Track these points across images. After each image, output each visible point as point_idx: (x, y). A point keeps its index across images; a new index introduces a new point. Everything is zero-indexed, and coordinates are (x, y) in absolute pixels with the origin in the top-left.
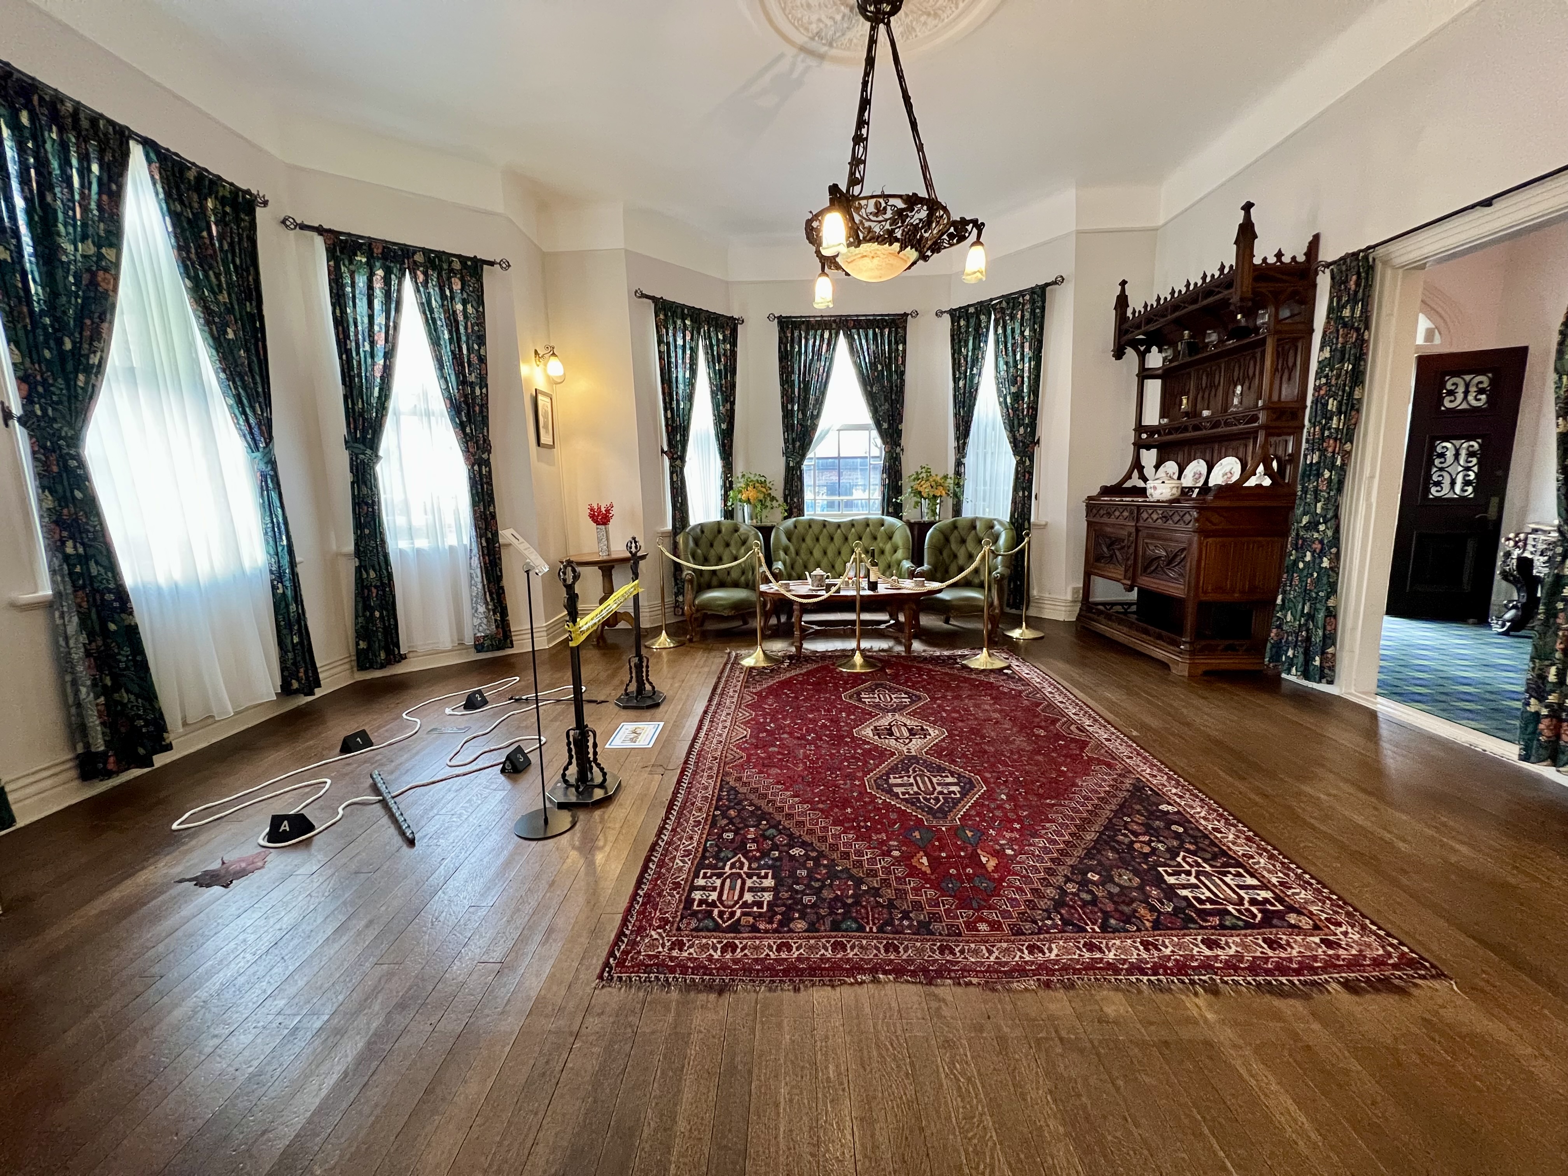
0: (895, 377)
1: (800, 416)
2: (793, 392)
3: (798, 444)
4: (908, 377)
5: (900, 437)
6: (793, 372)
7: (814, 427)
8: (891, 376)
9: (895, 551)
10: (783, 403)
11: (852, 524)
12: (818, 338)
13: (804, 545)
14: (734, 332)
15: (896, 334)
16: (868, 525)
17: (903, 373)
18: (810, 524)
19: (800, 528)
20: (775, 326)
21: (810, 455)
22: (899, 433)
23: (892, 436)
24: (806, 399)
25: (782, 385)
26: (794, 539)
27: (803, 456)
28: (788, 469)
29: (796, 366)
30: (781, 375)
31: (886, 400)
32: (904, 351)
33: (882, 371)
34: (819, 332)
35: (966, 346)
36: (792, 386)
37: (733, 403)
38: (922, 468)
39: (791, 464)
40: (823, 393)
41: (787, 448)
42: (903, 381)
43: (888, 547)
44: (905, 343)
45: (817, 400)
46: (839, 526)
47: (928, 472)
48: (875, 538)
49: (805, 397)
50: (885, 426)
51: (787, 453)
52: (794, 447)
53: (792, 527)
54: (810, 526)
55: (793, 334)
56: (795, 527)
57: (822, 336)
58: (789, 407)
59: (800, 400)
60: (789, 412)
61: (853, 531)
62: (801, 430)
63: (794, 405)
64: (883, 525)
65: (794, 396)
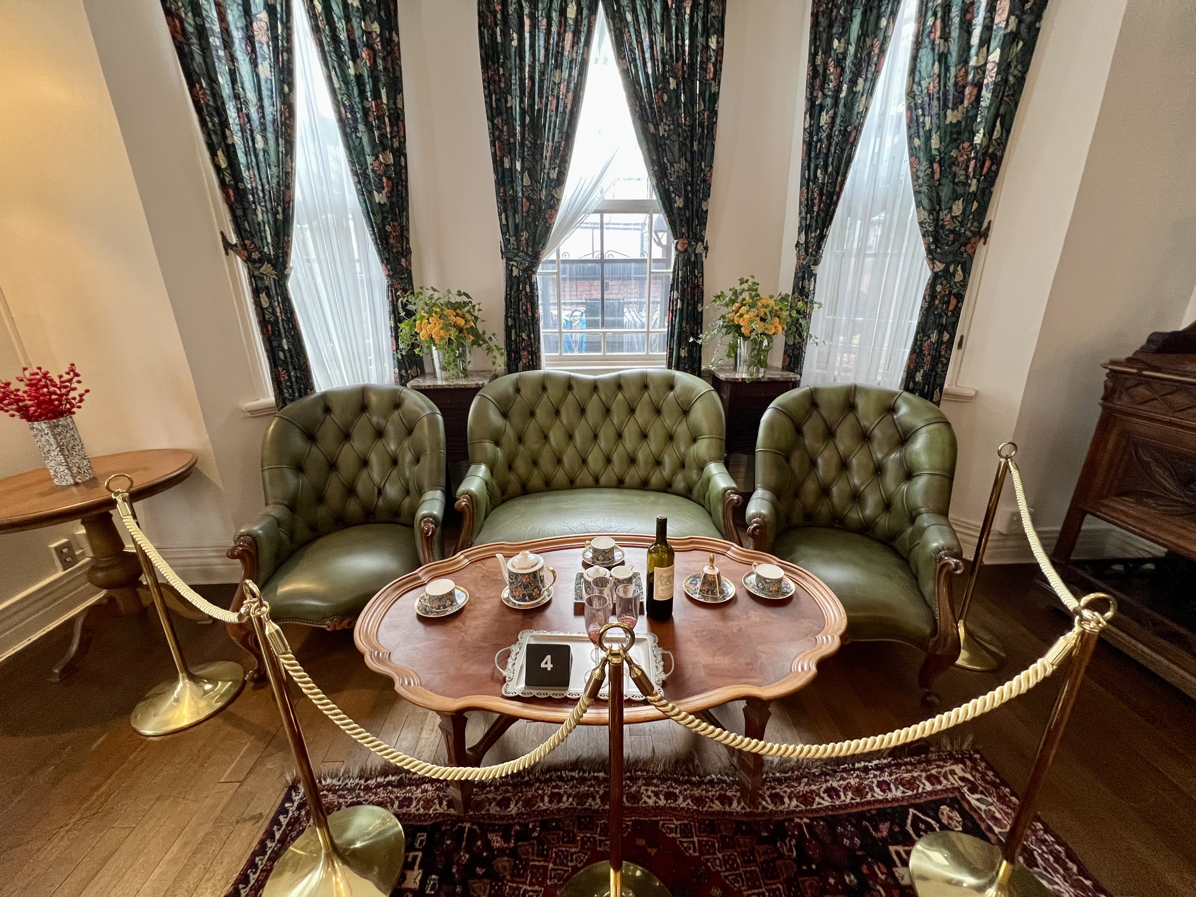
0: (699, 106)
1: (527, 181)
2: (512, 133)
3: (525, 235)
4: (722, 106)
5: (703, 223)
6: (508, 91)
7: (553, 204)
8: (693, 103)
9: (694, 440)
10: (494, 155)
11: (618, 384)
12: (555, 18)
13: (534, 425)
15: (706, 12)
16: (646, 387)
17: (714, 98)
18: (543, 384)
19: (526, 392)
21: (549, 255)
22: (701, 217)
23: (689, 222)
24: (537, 148)
25: (491, 118)
26: (513, 415)
27: (535, 259)
28: (510, 278)
29: (515, 79)
31: (682, 154)
32: (719, 52)
33: (676, 91)
34: (557, 5)
35: (845, 32)
36: (509, 121)
37: (400, 153)
38: (742, 282)
39: (515, 273)
40: (568, 136)
41: (507, 242)
42: (714, 113)
43: (682, 430)
44: (721, 35)
45: (556, 150)
46: (595, 387)
47: (753, 289)
48: (658, 411)
49: (534, 144)
50: (679, 202)
51: (508, 254)
52: (518, 241)
53: (511, 390)
54: (544, 389)
55: (505, 6)
56: (518, 390)
57: (563, 12)
58: (507, 165)
59: (526, 149)
60: (506, 173)
61: (620, 396)
62: (530, 208)
63: (512, 162)
64: (672, 387)
65: (512, 140)
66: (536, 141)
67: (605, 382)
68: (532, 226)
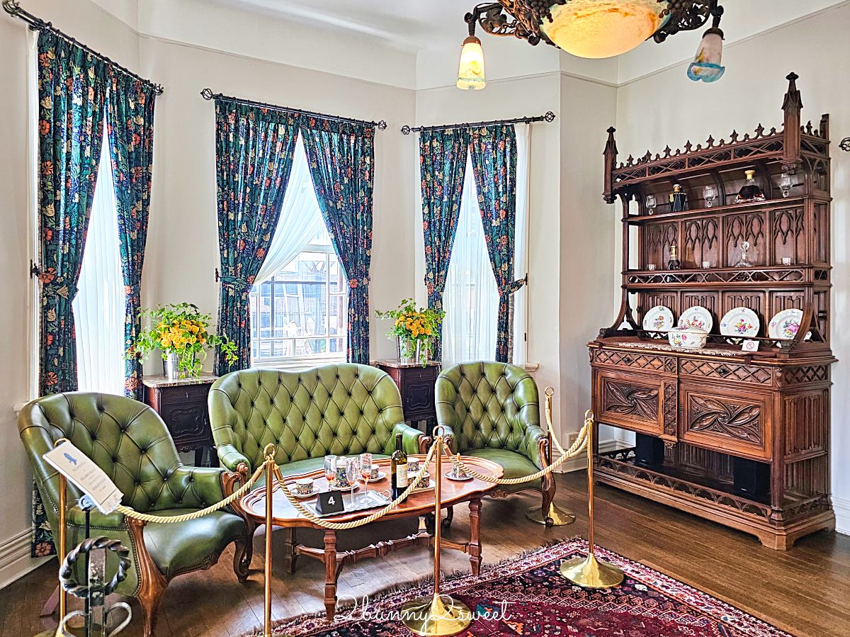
0: (361, 194)
1: (244, 229)
2: (236, 198)
3: (241, 266)
4: (375, 195)
6: (236, 171)
7: (262, 245)
8: (357, 192)
9: (380, 411)
11: (317, 376)
12: (270, 133)
13: (255, 413)
14: (150, 101)
15: (364, 143)
16: (338, 376)
17: (370, 190)
18: (260, 377)
19: (246, 385)
20: (211, 108)
24: (253, 209)
26: (240, 404)
27: (249, 282)
28: (226, 299)
29: (241, 165)
30: (220, 172)
31: (352, 220)
32: (372, 166)
33: (348, 184)
34: (272, 126)
35: (441, 170)
36: (234, 189)
37: (146, 203)
39: (231, 293)
40: (277, 203)
41: (225, 270)
42: (371, 199)
43: (369, 406)
44: (372, 156)
45: (268, 211)
46: (299, 378)
48: (349, 394)
49: (251, 206)
50: (351, 250)
51: (225, 277)
52: (236, 270)
53: (235, 386)
54: (260, 382)
55: (237, 121)
56: (240, 386)
57: (276, 131)
58: (231, 216)
59: (245, 208)
60: (230, 222)
61: (320, 385)
62: (245, 247)
63: (236, 215)
64: (357, 376)
65: (236, 202)
66: (253, 203)
67: (306, 374)
68: (246, 259)
